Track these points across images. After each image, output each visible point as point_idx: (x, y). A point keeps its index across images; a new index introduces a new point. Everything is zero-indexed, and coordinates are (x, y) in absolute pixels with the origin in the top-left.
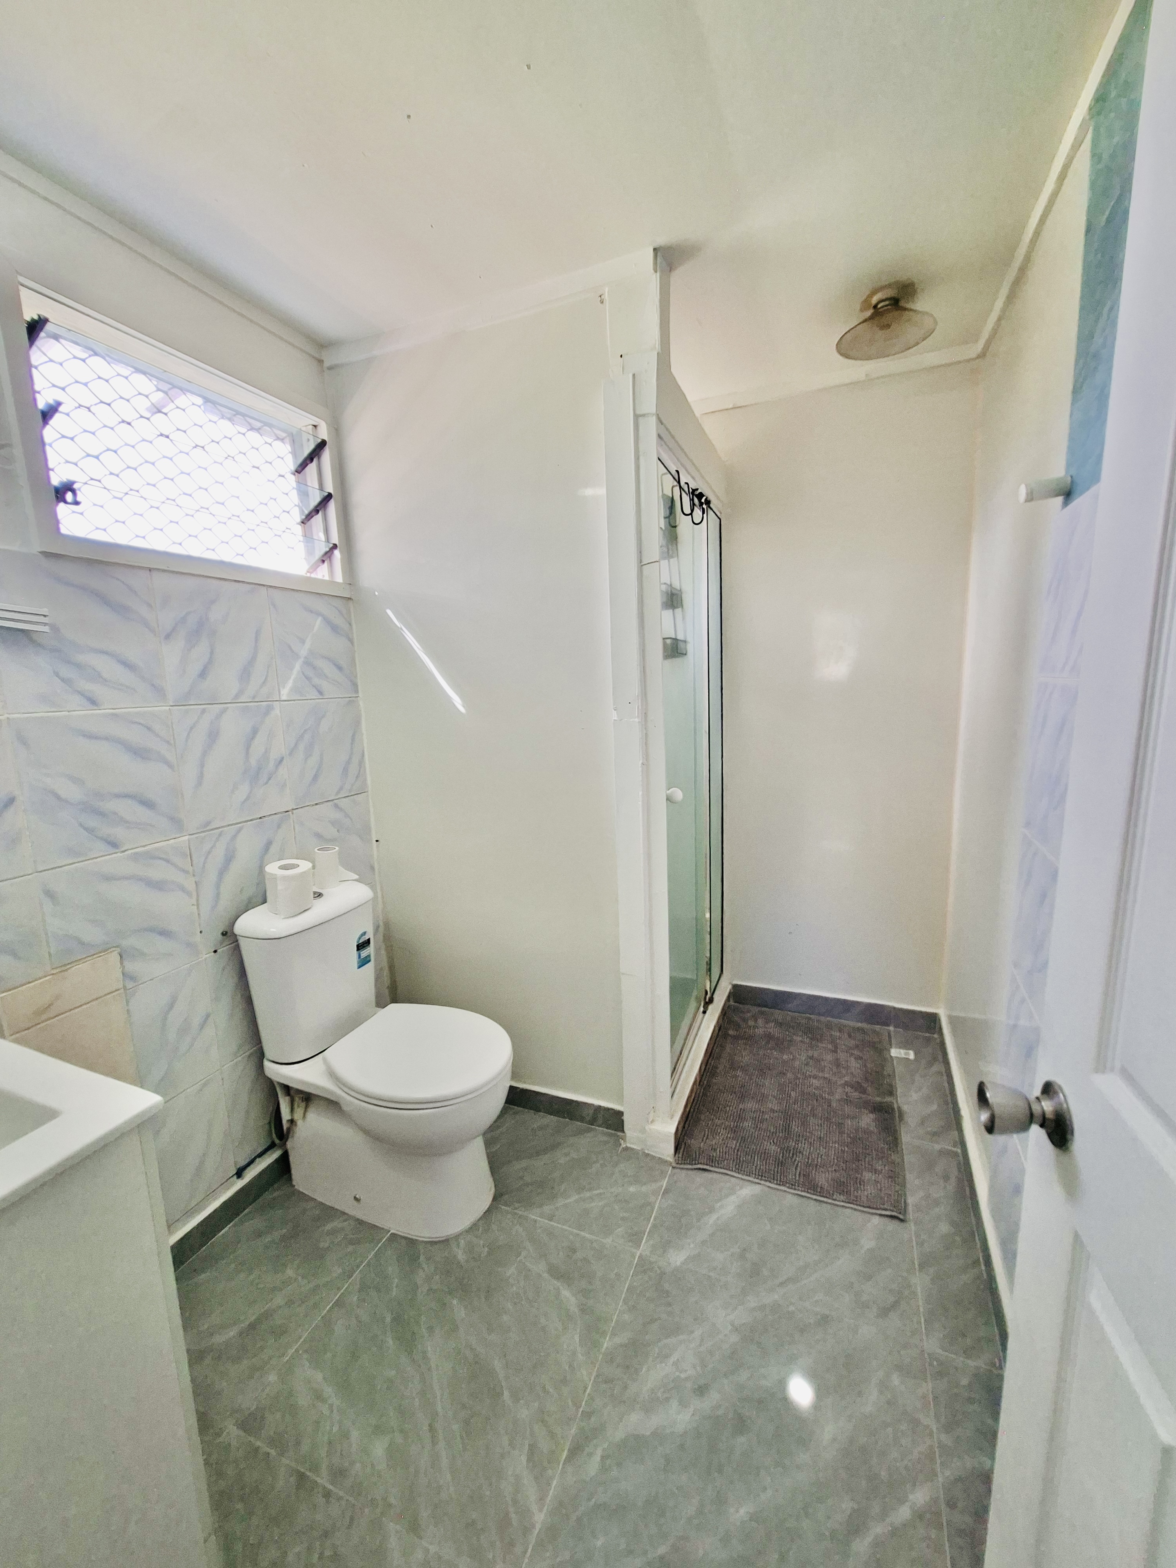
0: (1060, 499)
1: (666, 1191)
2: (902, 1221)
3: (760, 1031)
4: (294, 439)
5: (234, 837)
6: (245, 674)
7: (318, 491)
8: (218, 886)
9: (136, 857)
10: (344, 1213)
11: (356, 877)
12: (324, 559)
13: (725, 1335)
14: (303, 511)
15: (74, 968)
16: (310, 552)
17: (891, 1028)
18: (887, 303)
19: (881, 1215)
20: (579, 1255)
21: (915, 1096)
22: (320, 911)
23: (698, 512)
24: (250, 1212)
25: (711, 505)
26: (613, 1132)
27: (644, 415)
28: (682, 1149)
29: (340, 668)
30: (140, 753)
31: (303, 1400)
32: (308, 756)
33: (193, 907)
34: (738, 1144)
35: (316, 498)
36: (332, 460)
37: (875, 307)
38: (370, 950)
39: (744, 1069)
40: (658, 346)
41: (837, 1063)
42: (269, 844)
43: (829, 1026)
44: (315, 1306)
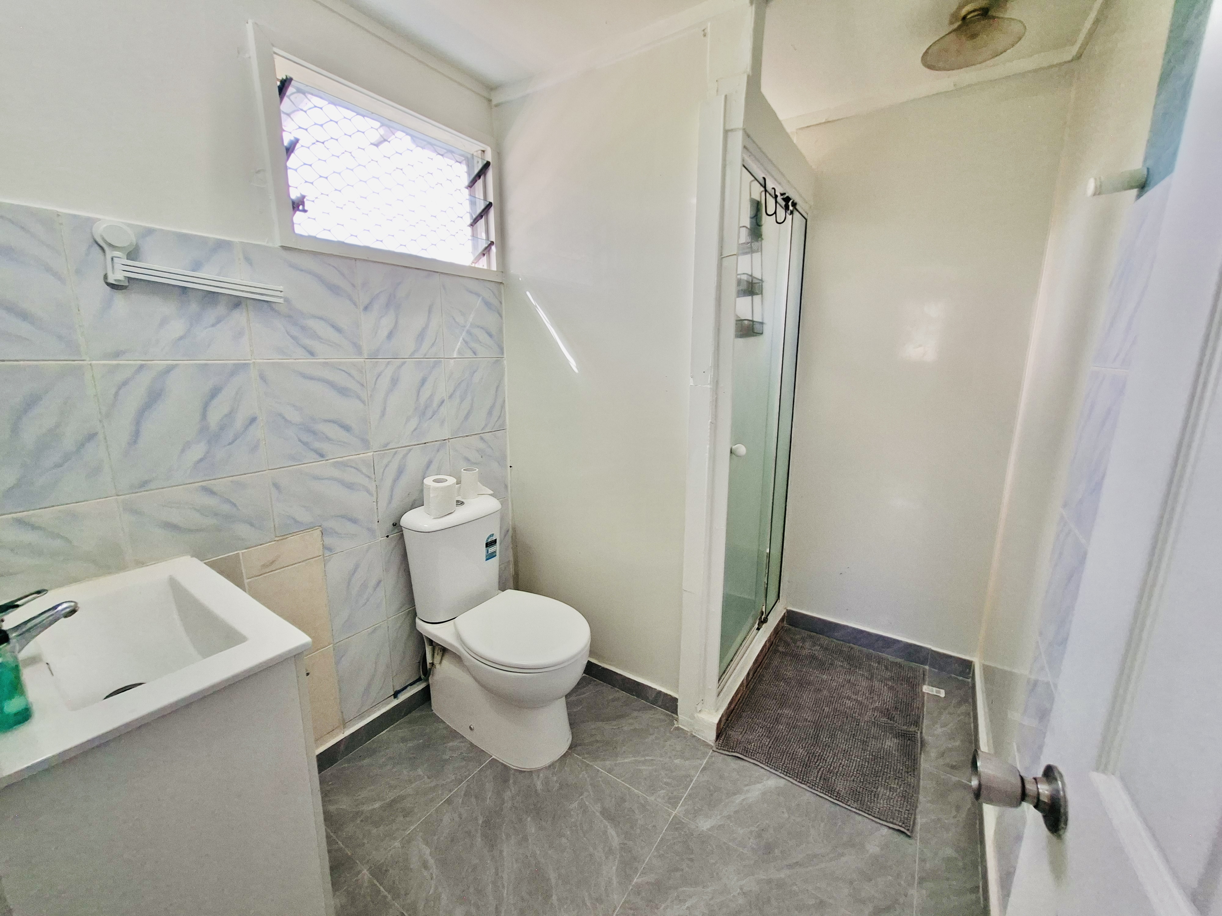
0: (1135, 192)
1: (704, 769)
2: (909, 837)
3: (805, 652)
4: (469, 161)
5: (405, 456)
6: (421, 337)
7: (483, 201)
8: (392, 490)
9: (336, 465)
10: (463, 737)
11: (492, 492)
12: (484, 253)
13: (734, 896)
14: (472, 216)
15: (289, 538)
16: (475, 247)
17: (927, 667)
18: (976, 13)
19: (890, 828)
20: (627, 805)
21: (939, 730)
22: (460, 515)
23: (781, 212)
24: (401, 724)
25: (798, 207)
26: (670, 713)
27: (732, 130)
28: (723, 737)
29: (490, 335)
30: (343, 391)
31: (415, 864)
32: (462, 400)
33: (374, 503)
34: (771, 743)
35: (481, 206)
36: (493, 177)
37: (964, 18)
38: (497, 548)
39: (787, 681)
40: (749, 70)
41: (871, 691)
42: (430, 463)
43: (869, 657)
44: (432, 800)
